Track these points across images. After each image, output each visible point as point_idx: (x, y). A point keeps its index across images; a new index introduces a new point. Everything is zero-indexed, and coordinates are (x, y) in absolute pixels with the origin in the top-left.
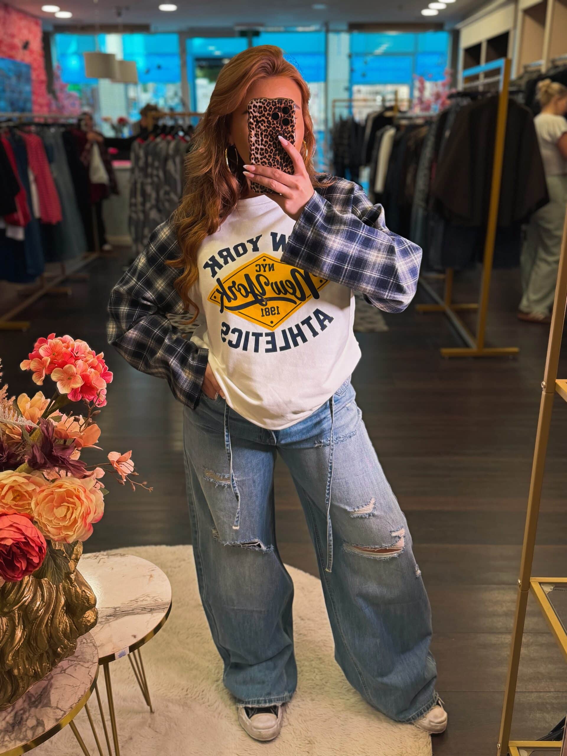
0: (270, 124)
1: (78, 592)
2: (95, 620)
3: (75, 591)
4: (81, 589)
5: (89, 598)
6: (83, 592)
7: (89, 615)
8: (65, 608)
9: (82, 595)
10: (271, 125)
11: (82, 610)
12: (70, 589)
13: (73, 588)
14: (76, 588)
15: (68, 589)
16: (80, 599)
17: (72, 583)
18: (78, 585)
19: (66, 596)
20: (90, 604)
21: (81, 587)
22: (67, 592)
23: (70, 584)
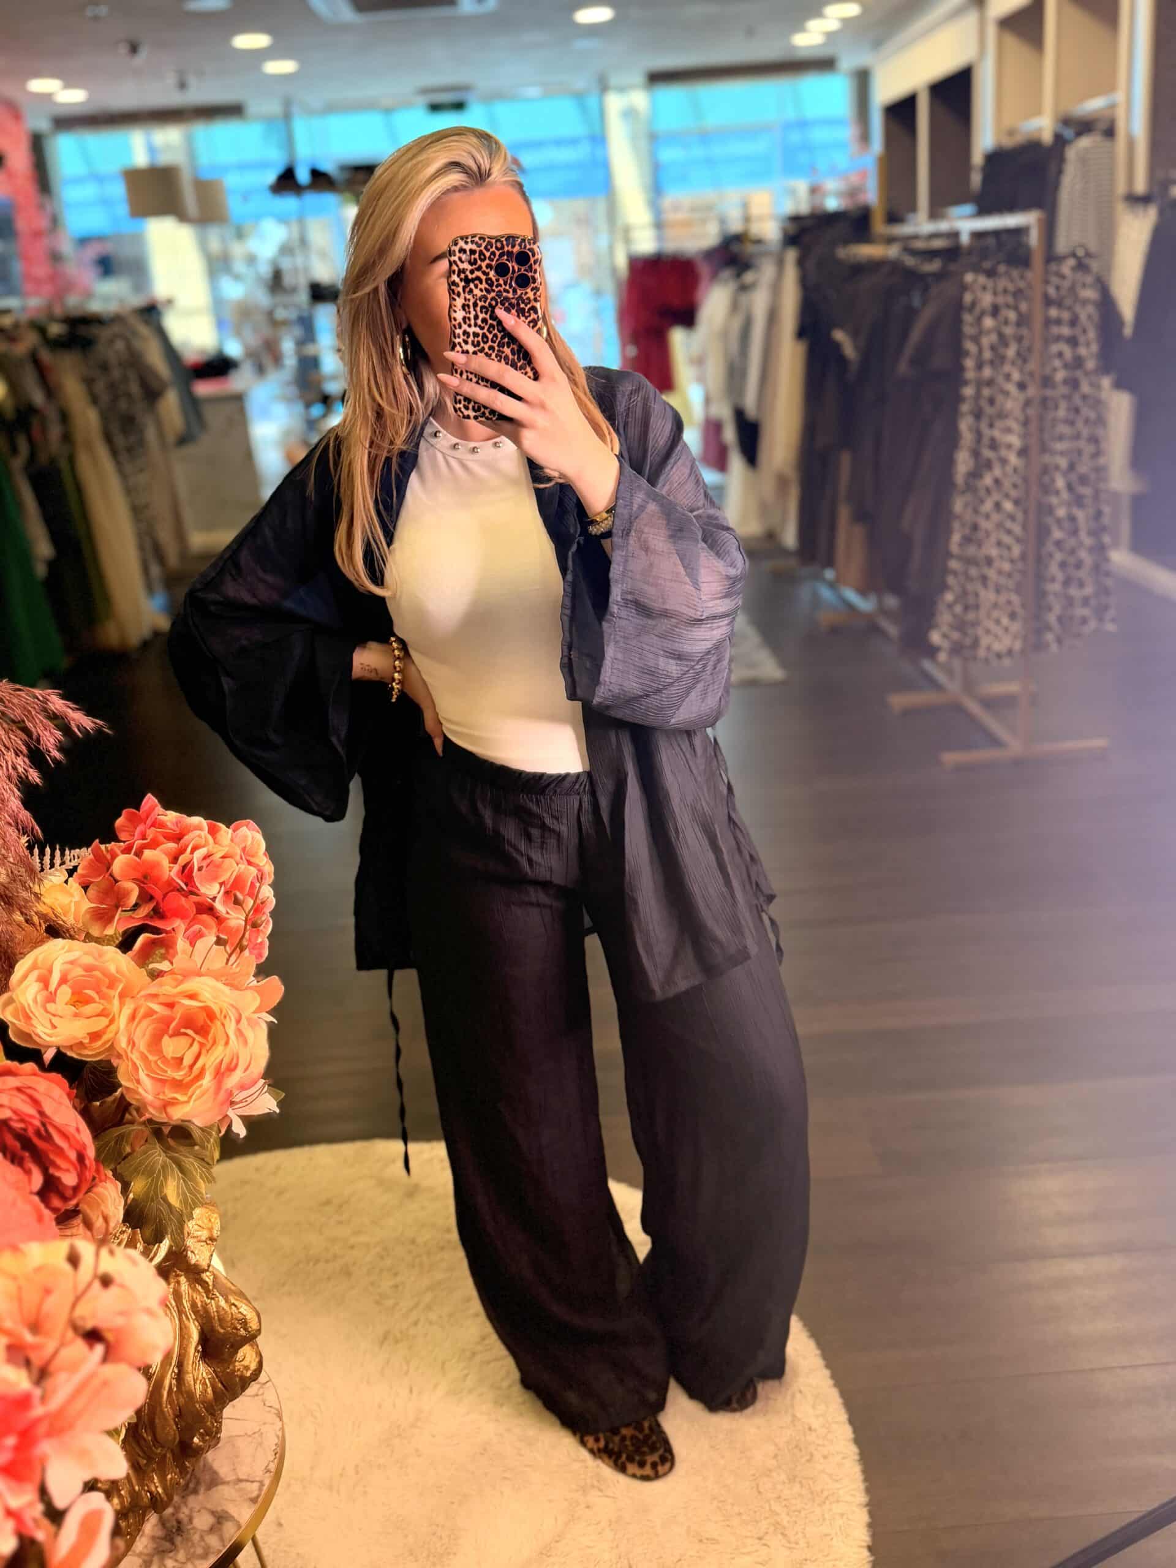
0: (491, 285)
1: (223, 1308)
2: (257, 1363)
3: (216, 1307)
4: (227, 1301)
5: (245, 1319)
6: (233, 1307)
7: (249, 1354)
8: (200, 1349)
9: (231, 1314)
10: (494, 288)
11: (232, 1345)
12: (206, 1304)
13: (213, 1301)
14: (218, 1301)
15: (202, 1306)
16: (229, 1324)
17: (207, 1291)
18: (220, 1293)
19: (200, 1321)
20: (250, 1329)
21: (227, 1296)
22: (201, 1313)
23: (205, 1295)
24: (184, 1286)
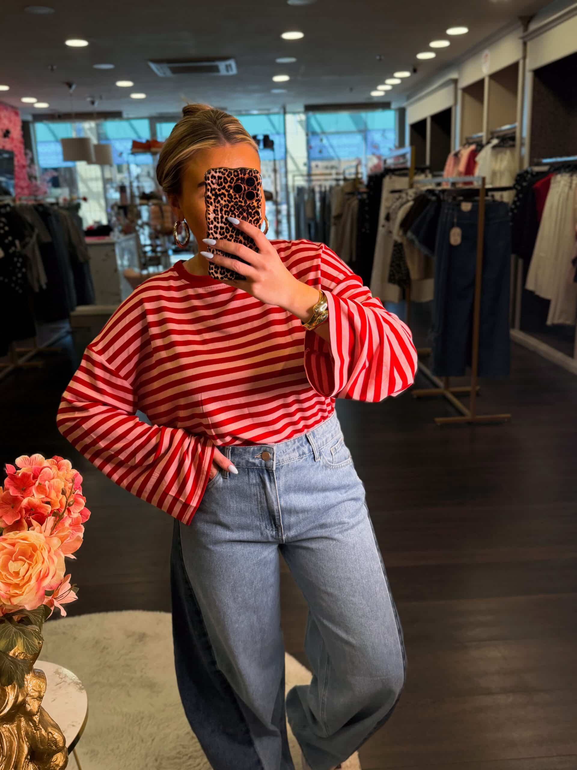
0: (231, 198)
1: (44, 736)
2: (64, 762)
3: (40, 734)
4: (46, 730)
5: (56, 741)
6: (50, 734)
7: (59, 759)
8: (29, 757)
9: (48, 738)
10: (233, 200)
11: (48, 755)
12: (34, 733)
13: (38, 732)
14: (41, 731)
15: (31, 734)
16: (47, 743)
17: (35, 726)
18: (43, 727)
19: (30, 742)
20: (58, 746)
21: (47, 729)
22: (31, 738)
23: (33, 728)
24: (23, 724)
